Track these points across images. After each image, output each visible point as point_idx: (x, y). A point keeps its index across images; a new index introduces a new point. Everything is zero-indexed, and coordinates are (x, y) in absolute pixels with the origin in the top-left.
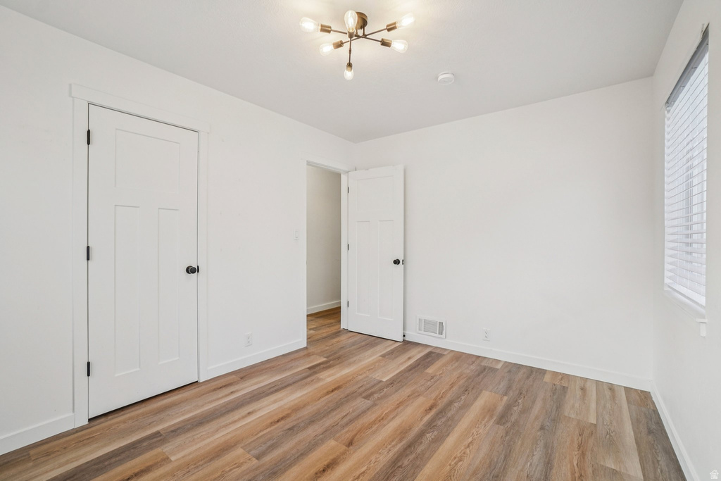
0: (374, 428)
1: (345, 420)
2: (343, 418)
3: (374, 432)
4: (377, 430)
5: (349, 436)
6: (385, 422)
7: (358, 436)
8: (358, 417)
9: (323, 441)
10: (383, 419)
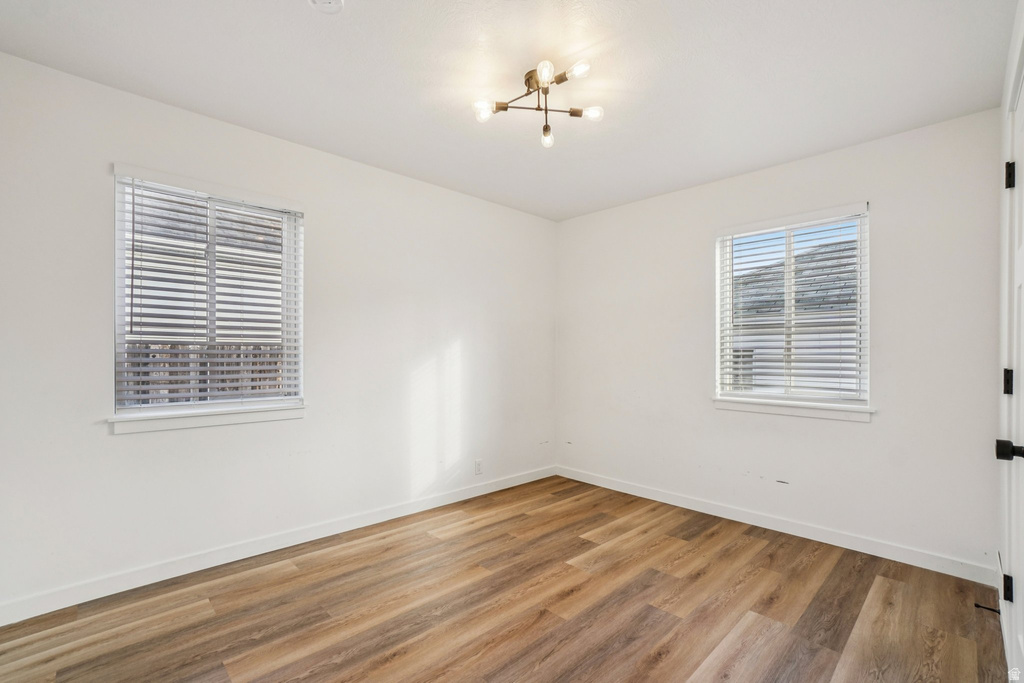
0: (504, 631)
1: (546, 648)
2: (552, 652)
3: (508, 624)
4: (503, 627)
5: (544, 623)
6: (485, 638)
7: (532, 621)
8: (525, 653)
9: (579, 619)
10: (487, 644)
